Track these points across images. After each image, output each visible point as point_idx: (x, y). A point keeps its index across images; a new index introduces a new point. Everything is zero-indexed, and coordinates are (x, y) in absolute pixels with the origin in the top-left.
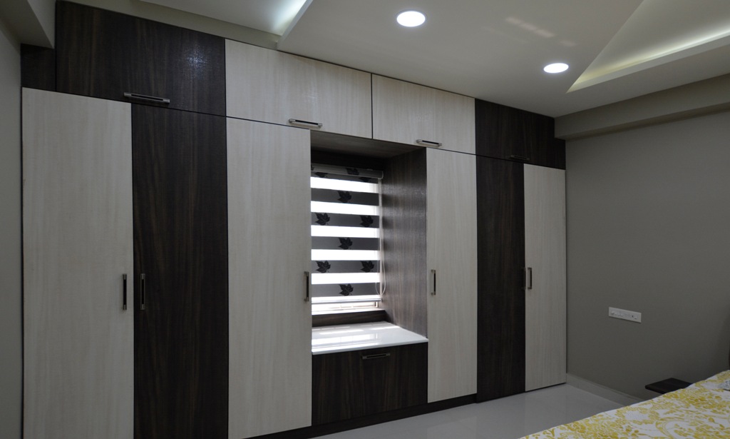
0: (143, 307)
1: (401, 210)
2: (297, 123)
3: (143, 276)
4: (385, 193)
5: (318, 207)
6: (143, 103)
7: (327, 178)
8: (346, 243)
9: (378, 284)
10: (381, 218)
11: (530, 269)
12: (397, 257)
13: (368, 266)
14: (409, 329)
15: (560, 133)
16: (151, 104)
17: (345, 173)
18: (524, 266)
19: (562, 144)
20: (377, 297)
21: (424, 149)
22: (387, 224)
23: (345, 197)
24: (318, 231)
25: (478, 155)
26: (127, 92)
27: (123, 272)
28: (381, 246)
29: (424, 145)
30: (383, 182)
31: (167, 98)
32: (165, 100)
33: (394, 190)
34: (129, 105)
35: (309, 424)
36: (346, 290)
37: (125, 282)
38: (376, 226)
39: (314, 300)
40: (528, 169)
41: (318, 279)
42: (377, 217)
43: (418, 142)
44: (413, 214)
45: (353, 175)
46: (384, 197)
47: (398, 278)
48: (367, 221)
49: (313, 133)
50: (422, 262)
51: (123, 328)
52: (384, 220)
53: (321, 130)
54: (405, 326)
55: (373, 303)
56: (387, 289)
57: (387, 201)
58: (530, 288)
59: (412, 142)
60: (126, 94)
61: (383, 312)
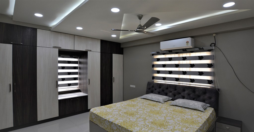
0: (15, 91)
1: (83, 65)
2: (55, 47)
3: (15, 84)
4: (80, 61)
5: (60, 65)
6: (16, 44)
7: (64, 58)
8: (69, 74)
9: (78, 83)
10: (79, 67)
11: (114, 78)
12: (82, 76)
13: (75, 79)
14: (84, 93)
15: (122, 47)
16: (18, 44)
17: (69, 56)
18: (112, 77)
19: (122, 49)
20: (78, 86)
21: (87, 52)
22: (80, 68)
23: (69, 62)
24: (60, 71)
25: (101, 52)
26: (12, 42)
27: (10, 83)
28: (79, 74)
29: (87, 51)
30: (80, 58)
31: (22, 43)
32: (21, 43)
33: (82, 60)
34: (12, 45)
35: (58, 116)
36: (69, 85)
37: (10, 86)
38: (78, 69)
39: (59, 88)
40: (114, 55)
41: (60, 83)
42: (78, 67)
43: (86, 50)
44: (85, 66)
45: (71, 57)
46: (80, 62)
47: (82, 81)
48: (75, 68)
49: (59, 49)
50: (86, 77)
51: (10, 96)
52: (80, 67)
53: (61, 48)
54: (84, 92)
55: (77, 88)
56: (80, 84)
57: (80, 63)
58: (114, 82)
59: (84, 50)
60: (11, 43)
61: (79, 90)
